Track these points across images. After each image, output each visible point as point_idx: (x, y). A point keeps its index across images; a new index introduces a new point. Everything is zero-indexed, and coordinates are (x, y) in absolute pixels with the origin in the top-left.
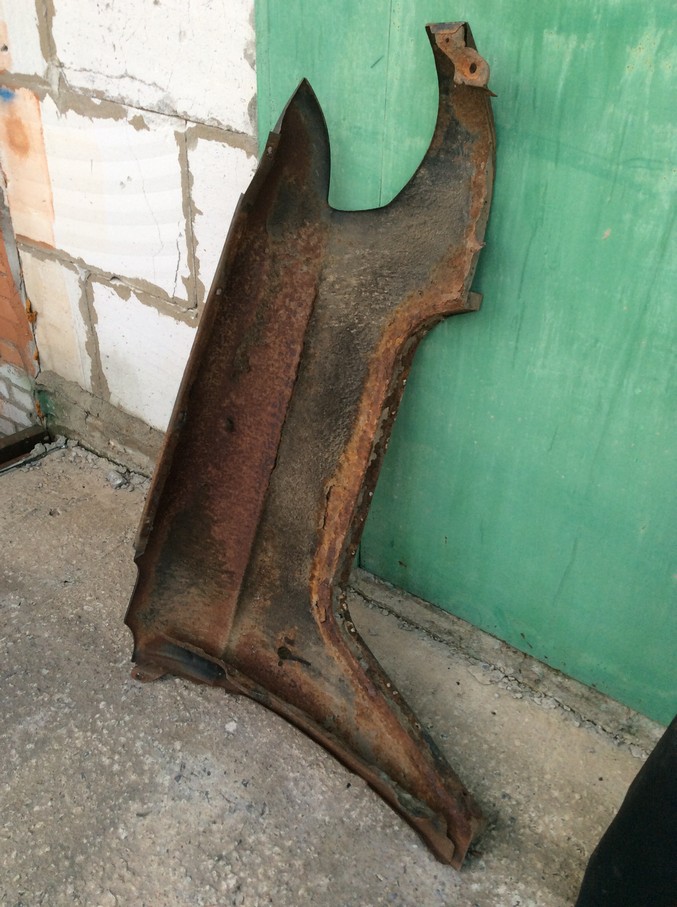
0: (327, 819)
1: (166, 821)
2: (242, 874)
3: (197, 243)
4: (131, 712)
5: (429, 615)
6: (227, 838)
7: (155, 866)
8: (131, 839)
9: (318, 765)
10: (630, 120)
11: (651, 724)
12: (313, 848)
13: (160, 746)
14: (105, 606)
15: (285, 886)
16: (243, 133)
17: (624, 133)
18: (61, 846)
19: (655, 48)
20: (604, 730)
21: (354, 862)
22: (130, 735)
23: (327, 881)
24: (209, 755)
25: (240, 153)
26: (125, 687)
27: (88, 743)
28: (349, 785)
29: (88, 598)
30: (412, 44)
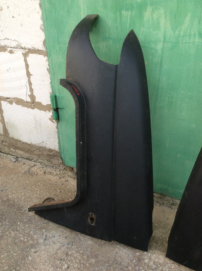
0: (92, 243)
1: (43, 252)
2: (69, 263)
3: (32, 84)
4: (28, 224)
6: (63, 254)
7: (42, 266)
8: (33, 260)
10: (147, 31)
12: (89, 252)
13: (38, 232)
14: (15, 196)
15: (82, 264)
16: (42, 50)
18: (12, 266)
19: (151, 12)
20: (166, 206)
21: (102, 253)
22: (28, 230)
23: (95, 260)
24: (54, 232)
25: (42, 56)
26: (25, 217)
27: (16, 235)
29: (10, 194)
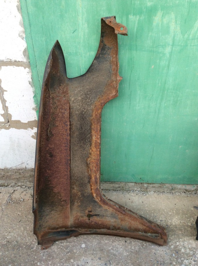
0: (128, 254)
3: (6, 101)
4: (50, 260)
5: (112, 185)
9: (114, 241)
10: (156, 35)
11: (177, 185)
12: (130, 264)
13: (67, 264)
14: (14, 234)
16: (22, 61)
17: (155, 39)
19: (161, 16)
20: (167, 192)
21: (143, 260)
24: (84, 258)
25: (22, 68)
26: (42, 254)
28: (126, 241)
29: (6, 234)
30: (86, 25)
